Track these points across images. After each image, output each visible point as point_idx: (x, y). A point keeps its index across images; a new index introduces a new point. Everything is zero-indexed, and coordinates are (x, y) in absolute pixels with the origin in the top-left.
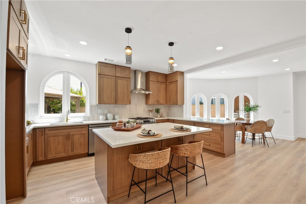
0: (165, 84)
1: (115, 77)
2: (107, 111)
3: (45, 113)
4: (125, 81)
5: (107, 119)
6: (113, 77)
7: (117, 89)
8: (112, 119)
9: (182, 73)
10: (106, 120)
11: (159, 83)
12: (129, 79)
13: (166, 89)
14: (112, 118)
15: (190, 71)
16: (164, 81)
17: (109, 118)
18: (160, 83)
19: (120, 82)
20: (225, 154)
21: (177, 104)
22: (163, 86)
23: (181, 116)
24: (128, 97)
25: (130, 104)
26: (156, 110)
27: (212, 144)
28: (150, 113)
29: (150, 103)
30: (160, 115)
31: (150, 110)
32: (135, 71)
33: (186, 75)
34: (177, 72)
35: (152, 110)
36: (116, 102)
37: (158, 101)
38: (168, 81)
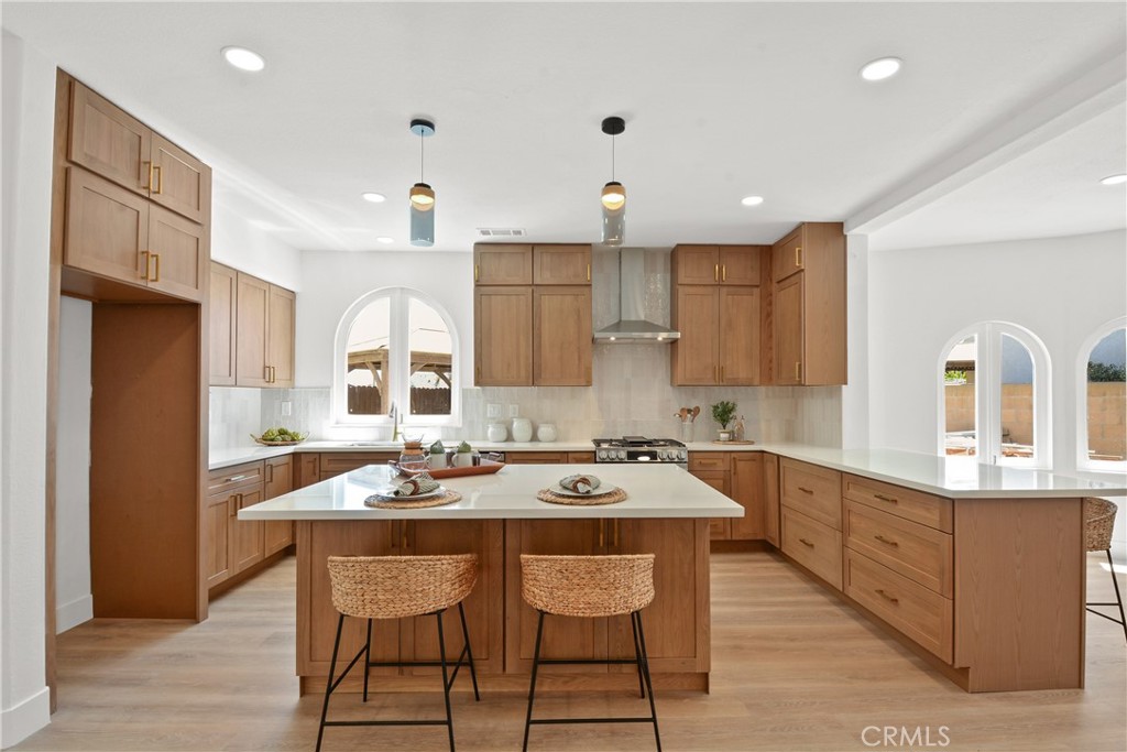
0: (756, 291)
1: (530, 289)
2: (514, 409)
3: (350, 413)
4: (569, 299)
5: (510, 438)
6: (523, 288)
7: (540, 329)
8: (529, 438)
9: (836, 230)
10: (506, 440)
11: (724, 290)
12: (586, 289)
13: (769, 315)
14: (529, 435)
15: (870, 208)
16: (753, 276)
17: (516, 434)
18: (732, 289)
19: (549, 303)
20: (965, 670)
21: (800, 384)
22: (752, 301)
23: (835, 442)
24: (579, 359)
25: (589, 383)
26: (716, 408)
27: (903, 602)
28: (688, 423)
29: (680, 379)
30: (731, 433)
31: (689, 411)
32: (620, 253)
33: (852, 234)
34: (800, 227)
35: (697, 410)
36: (535, 378)
37: (722, 370)
38: (778, 274)
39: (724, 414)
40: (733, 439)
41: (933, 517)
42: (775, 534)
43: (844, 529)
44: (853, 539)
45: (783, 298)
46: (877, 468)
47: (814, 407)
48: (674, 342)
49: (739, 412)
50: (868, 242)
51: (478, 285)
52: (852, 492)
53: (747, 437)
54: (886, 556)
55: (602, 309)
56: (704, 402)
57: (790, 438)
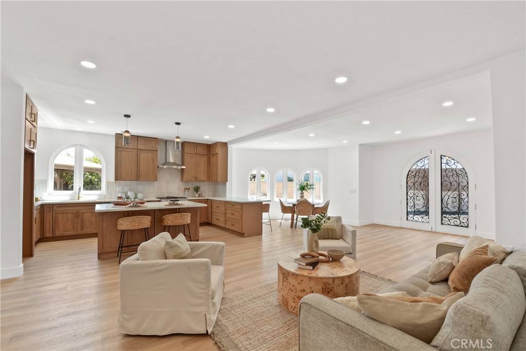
0: (206, 156)
1: (136, 150)
2: (127, 188)
3: (54, 190)
4: (150, 154)
6: (134, 150)
7: (139, 163)
9: (225, 144)
11: (198, 155)
12: (156, 152)
13: (209, 163)
15: (234, 142)
16: (205, 152)
18: (200, 155)
19: (143, 155)
20: (244, 233)
21: (217, 182)
22: (205, 159)
23: (225, 195)
24: (153, 173)
25: (156, 180)
26: (195, 188)
27: (235, 225)
28: (186, 192)
29: (185, 179)
30: (199, 195)
31: (187, 189)
32: (166, 142)
33: (229, 146)
34: (217, 143)
35: (189, 188)
36: (138, 178)
37: (197, 177)
38: (212, 153)
39: (197, 189)
40: (199, 196)
41: (239, 207)
42: (210, 220)
43: (225, 214)
44: (227, 215)
45: (213, 159)
46: (234, 200)
47: (220, 187)
48: (183, 169)
49: (201, 189)
50: (233, 149)
51: (116, 147)
52: (227, 205)
53: (203, 195)
54: (232, 217)
55: (160, 158)
56: (191, 186)
57: (214, 196)
